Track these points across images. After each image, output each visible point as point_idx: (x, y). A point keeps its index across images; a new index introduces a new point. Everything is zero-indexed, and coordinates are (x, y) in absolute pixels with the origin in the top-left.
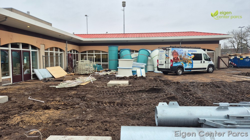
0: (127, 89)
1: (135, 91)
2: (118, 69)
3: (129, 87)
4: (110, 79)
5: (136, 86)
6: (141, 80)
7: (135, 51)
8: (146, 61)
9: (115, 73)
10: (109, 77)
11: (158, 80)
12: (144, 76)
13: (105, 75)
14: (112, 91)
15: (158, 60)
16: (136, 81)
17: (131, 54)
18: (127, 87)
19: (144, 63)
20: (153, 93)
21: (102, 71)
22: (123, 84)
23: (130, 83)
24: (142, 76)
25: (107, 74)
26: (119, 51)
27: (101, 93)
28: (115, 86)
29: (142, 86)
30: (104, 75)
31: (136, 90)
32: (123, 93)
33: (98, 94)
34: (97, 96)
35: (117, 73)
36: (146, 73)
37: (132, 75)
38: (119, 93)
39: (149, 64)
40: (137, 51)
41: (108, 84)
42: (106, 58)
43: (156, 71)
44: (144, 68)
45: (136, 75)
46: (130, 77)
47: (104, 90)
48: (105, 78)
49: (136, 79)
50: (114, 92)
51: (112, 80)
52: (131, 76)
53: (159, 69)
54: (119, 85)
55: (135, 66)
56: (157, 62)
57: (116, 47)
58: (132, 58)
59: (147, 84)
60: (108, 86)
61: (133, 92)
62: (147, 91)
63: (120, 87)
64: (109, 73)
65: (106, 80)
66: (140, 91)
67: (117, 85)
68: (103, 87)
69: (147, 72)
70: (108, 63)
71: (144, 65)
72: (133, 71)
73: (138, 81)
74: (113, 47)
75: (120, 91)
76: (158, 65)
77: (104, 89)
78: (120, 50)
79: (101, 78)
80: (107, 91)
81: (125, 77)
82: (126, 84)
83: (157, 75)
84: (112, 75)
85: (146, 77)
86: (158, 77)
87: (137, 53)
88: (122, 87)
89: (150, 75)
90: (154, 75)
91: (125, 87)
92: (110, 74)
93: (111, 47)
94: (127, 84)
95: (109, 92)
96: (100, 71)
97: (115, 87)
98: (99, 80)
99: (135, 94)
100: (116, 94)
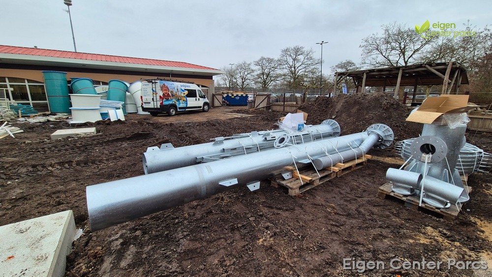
0: (94, 140)
1: (108, 141)
2: (72, 111)
3: (97, 136)
4: (56, 128)
5: (111, 134)
6: (118, 126)
7: (102, 82)
8: (124, 98)
9: (68, 118)
10: (52, 124)
11: (145, 124)
12: (123, 119)
13: (43, 123)
14: (64, 146)
15: (141, 97)
16: (109, 127)
17: (95, 87)
18: (93, 136)
19: (120, 100)
20: (138, 140)
21: (36, 116)
22: (85, 133)
23: (98, 131)
24: (119, 120)
25: (48, 121)
26: (69, 82)
27: (39, 152)
28: (69, 137)
29: (121, 133)
30: (40, 122)
31: (110, 139)
32: (87, 145)
33: (32, 153)
34: (29, 158)
35: (69, 118)
36: (125, 116)
37: (101, 119)
38: (78, 148)
39: (128, 102)
40: (104, 83)
41: (53, 136)
42: (41, 92)
43: (141, 112)
44: (121, 108)
45: (109, 119)
46: (98, 123)
47: (45, 146)
48: (43, 126)
49: (108, 124)
50: (67, 147)
51: (61, 128)
52: (99, 121)
53: (144, 109)
54: (78, 134)
55: (104, 105)
56: (141, 100)
57: (62, 74)
58: (98, 94)
59: (128, 130)
60: (53, 139)
61: (105, 142)
62: (128, 139)
63: (80, 138)
64: (52, 118)
65: (47, 130)
66: (117, 140)
67: (73, 136)
68: (41, 141)
69: (126, 114)
70: (47, 101)
71: (120, 104)
72: (102, 114)
73: (114, 126)
74: (55, 74)
75: (81, 144)
76: (142, 104)
77: (46, 144)
78: (71, 80)
79: (34, 127)
80: (53, 146)
81: (88, 122)
82: (91, 133)
83: (142, 117)
84: (60, 122)
85: (126, 120)
86: (145, 119)
87: (107, 87)
88: (84, 138)
89: (132, 118)
90: (137, 118)
91: (90, 137)
92: (55, 120)
93: (50, 73)
94: (93, 133)
95: (56, 148)
96: (29, 116)
97: (69, 139)
98: (29, 132)
99: (109, 145)
100: (72, 149)
